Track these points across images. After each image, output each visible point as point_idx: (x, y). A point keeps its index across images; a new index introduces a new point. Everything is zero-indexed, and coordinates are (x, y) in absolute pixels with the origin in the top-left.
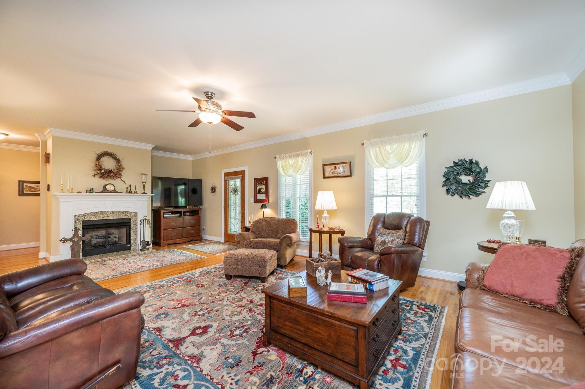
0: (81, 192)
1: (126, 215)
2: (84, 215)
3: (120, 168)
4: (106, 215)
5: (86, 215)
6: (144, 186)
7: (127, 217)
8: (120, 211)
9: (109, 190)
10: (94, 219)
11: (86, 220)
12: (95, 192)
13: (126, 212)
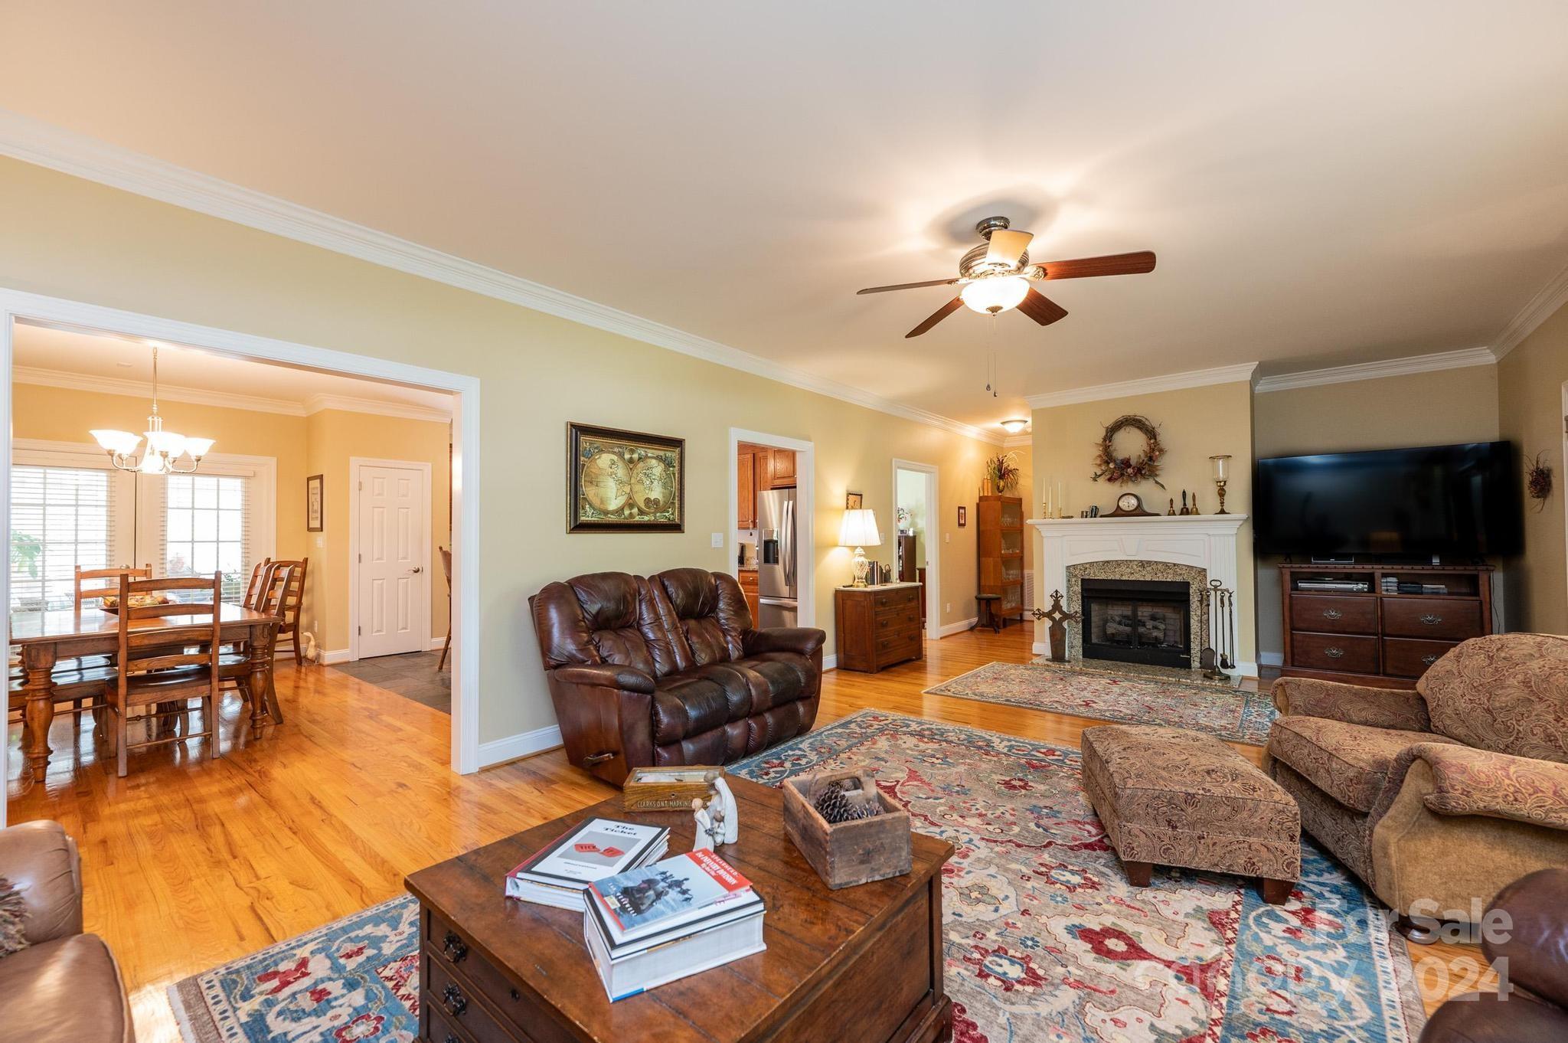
0: (1072, 517)
1: (1175, 573)
2: (1084, 567)
3: (1154, 453)
4: (1129, 570)
5: (1088, 566)
6: (1222, 493)
7: (1178, 579)
8: (1160, 562)
9: (1127, 509)
10: (1103, 577)
11: (1087, 577)
12: (1099, 514)
13: (1175, 565)
